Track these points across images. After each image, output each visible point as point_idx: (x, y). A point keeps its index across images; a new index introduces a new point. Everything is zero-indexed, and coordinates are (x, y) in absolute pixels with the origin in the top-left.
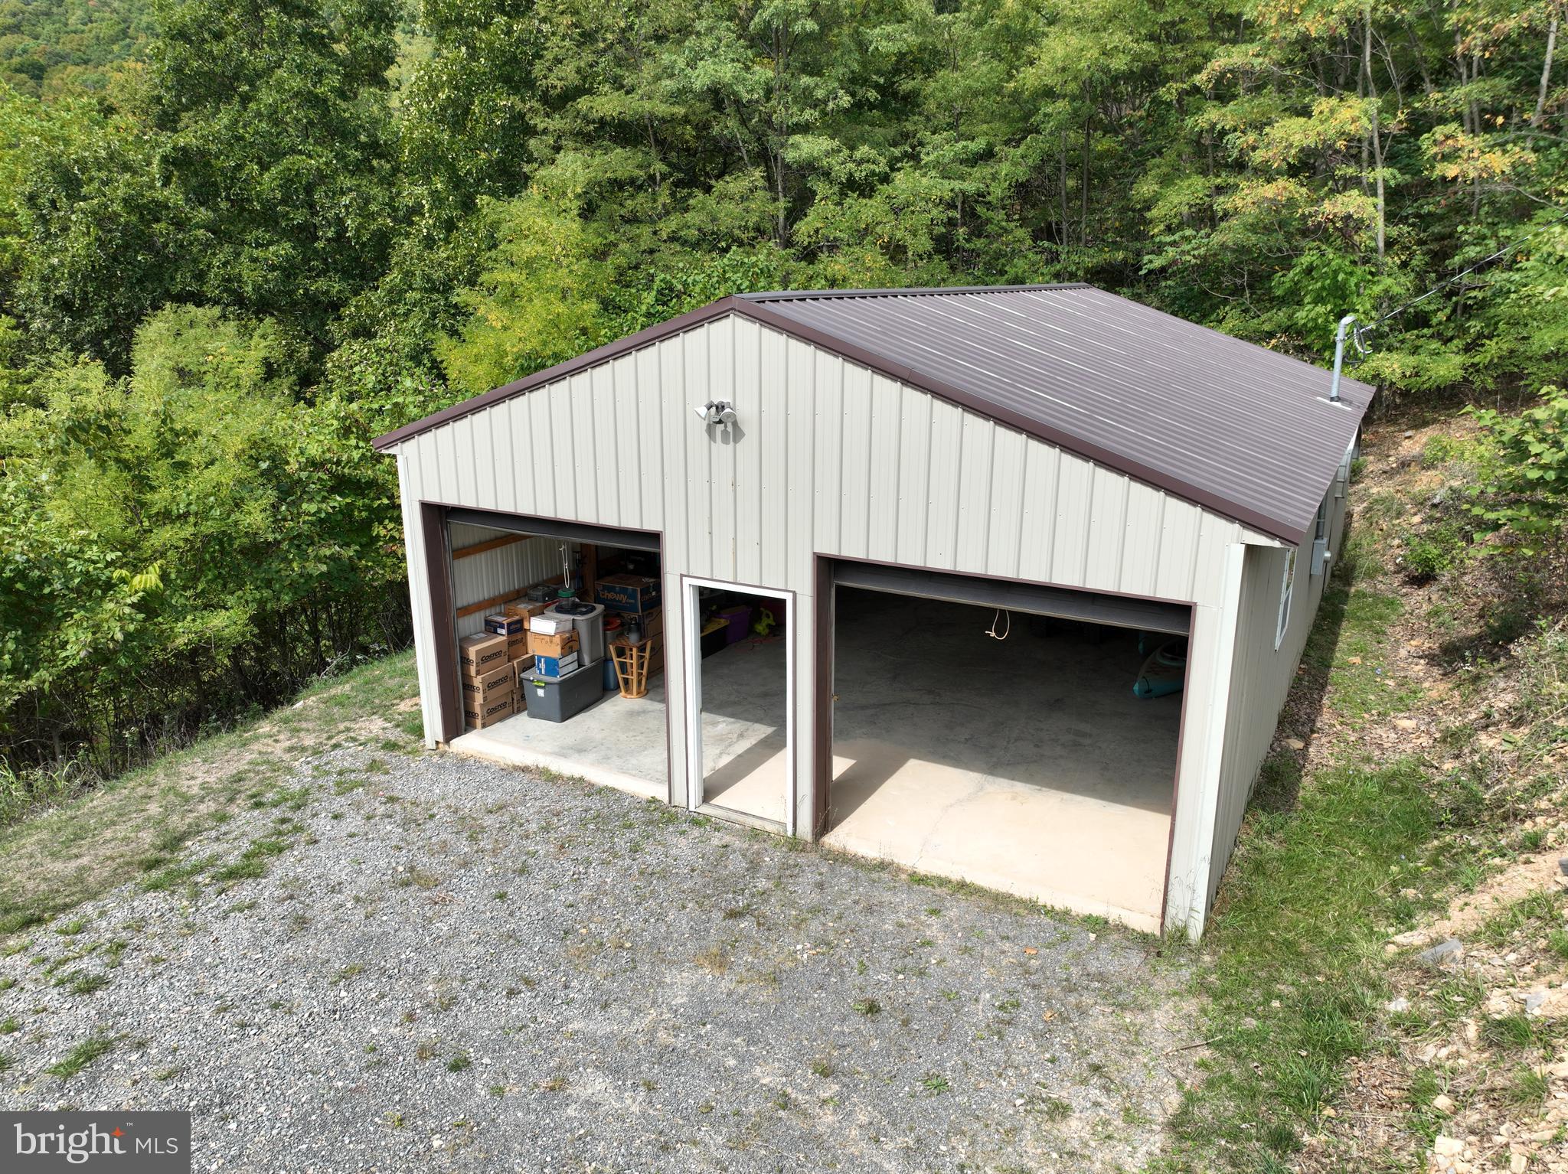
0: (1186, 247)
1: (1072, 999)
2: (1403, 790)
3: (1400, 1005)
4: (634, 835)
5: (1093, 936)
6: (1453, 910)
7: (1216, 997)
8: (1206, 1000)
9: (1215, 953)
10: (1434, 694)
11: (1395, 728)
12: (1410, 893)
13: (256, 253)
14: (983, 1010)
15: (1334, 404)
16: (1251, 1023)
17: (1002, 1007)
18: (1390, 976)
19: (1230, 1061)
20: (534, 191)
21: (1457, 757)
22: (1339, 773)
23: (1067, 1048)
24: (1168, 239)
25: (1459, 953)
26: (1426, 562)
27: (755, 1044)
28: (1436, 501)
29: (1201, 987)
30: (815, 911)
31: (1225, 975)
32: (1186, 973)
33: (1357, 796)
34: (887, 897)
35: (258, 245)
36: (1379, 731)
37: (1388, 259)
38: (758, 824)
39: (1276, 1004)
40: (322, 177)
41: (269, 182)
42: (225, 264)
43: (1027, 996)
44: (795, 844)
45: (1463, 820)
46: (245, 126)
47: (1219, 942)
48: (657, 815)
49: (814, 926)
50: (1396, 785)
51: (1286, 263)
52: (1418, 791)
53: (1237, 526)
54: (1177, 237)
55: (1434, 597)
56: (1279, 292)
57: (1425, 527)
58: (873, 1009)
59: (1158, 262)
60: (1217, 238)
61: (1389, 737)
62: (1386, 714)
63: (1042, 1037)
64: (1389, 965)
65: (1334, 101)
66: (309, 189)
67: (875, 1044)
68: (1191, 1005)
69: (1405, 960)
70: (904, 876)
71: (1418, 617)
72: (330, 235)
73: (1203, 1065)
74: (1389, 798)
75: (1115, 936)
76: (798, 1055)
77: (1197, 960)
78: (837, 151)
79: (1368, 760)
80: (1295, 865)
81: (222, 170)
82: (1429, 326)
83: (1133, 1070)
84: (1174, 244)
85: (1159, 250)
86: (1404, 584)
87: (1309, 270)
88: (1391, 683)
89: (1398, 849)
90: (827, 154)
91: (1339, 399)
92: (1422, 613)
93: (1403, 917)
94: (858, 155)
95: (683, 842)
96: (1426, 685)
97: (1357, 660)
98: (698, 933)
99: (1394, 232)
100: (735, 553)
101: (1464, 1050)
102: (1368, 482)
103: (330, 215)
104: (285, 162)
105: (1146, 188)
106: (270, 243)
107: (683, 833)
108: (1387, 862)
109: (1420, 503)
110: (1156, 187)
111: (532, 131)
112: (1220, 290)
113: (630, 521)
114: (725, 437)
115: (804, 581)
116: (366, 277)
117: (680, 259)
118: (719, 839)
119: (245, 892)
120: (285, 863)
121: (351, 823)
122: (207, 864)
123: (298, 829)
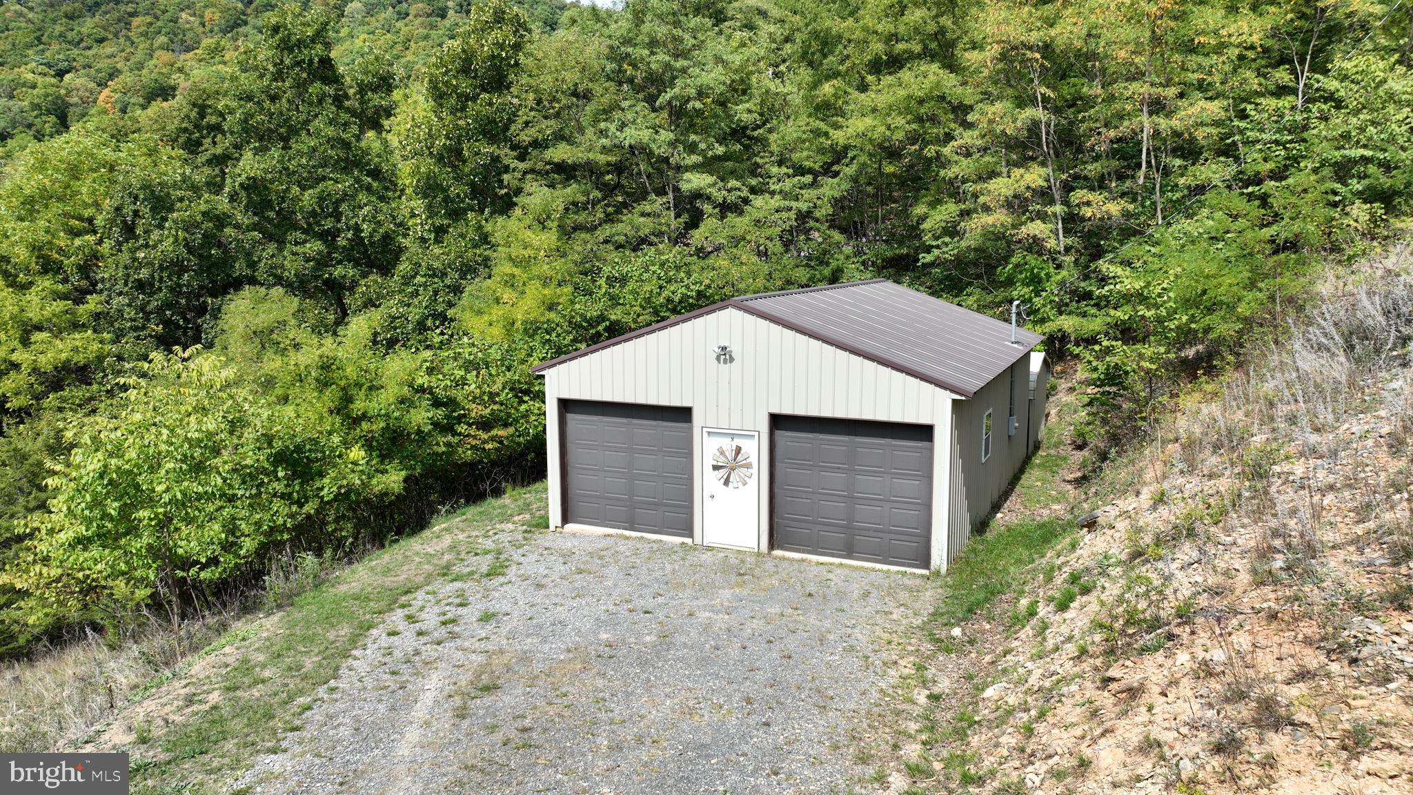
0: (945, 249)
1: (892, 591)
4: (681, 555)
7: (952, 588)
8: (947, 589)
9: (951, 576)
10: (1073, 495)
13: (294, 249)
14: (855, 595)
15: (1014, 345)
17: (864, 593)
19: (953, 600)
20: (518, 211)
22: (1019, 525)
23: (890, 601)
24: (934, 243)
26: (1082, 435)
27: (765, 604)
29: (945, 586)
30: (776, 572)
31: (955, 582)
32: (940, 582)
33: (1024, 531)
34: (808, 568)
35: (297, 243)
36: (1043, 511)
37: (1067, 258)
38: (738, 549)
40: (345, 197)
41: (308, 198)
42: (273, 256)
43: (873, 591)
46: (289, 160)
47: (952, 573)
48: (689, 549)
49: (777, 576)
51: (1006, 259)
54: (939, 242)
55: (1086, 454)
56: (1002, 279)
59: (928, 258)
60: (963, 244)
62: (1047, 505)
63: (881, 599)
65: (1022, 171)
66: (337, 203)
67: (813, 603)
71: (1076, 464)
72: (349, 236)
73: (944, 602)
74: (1039, 531)
75: (910, 576)
76: (784, 606)
77: (944, 579)
78: (715, 184)
79: (1034, 520)
81: (277, 192)
83: (917, 604)
84: (938, 247)
85: (928, 250)
86: (1073, 449)
87: (1017, 265)
88: (1054, 493)
90: (710, 186)
91: (1016, 342)
92: (1079, 463)
94: (729, 185)
95: (706, 556)
96: (1071, 492)
97: (1039, 484)
98: (727, 580)
99: (1069, 241)
102: (1061, 395)
103: (352, 222)
104: (321, 186)
105: (920, 210)
106: (305, 241)
107: (704, 554)
110: (925, 210)
111: (506, 169)
112: (967, 275)
113: (676, 402)
114: (725, 361)
115: (764, 426)
116: (371, 265)
117: (615, 256)
118: (722, 555)
119: (502, 579)
120: (512, 571)
121: (532, 557)
122: (472, 573)
123: (507, 560)
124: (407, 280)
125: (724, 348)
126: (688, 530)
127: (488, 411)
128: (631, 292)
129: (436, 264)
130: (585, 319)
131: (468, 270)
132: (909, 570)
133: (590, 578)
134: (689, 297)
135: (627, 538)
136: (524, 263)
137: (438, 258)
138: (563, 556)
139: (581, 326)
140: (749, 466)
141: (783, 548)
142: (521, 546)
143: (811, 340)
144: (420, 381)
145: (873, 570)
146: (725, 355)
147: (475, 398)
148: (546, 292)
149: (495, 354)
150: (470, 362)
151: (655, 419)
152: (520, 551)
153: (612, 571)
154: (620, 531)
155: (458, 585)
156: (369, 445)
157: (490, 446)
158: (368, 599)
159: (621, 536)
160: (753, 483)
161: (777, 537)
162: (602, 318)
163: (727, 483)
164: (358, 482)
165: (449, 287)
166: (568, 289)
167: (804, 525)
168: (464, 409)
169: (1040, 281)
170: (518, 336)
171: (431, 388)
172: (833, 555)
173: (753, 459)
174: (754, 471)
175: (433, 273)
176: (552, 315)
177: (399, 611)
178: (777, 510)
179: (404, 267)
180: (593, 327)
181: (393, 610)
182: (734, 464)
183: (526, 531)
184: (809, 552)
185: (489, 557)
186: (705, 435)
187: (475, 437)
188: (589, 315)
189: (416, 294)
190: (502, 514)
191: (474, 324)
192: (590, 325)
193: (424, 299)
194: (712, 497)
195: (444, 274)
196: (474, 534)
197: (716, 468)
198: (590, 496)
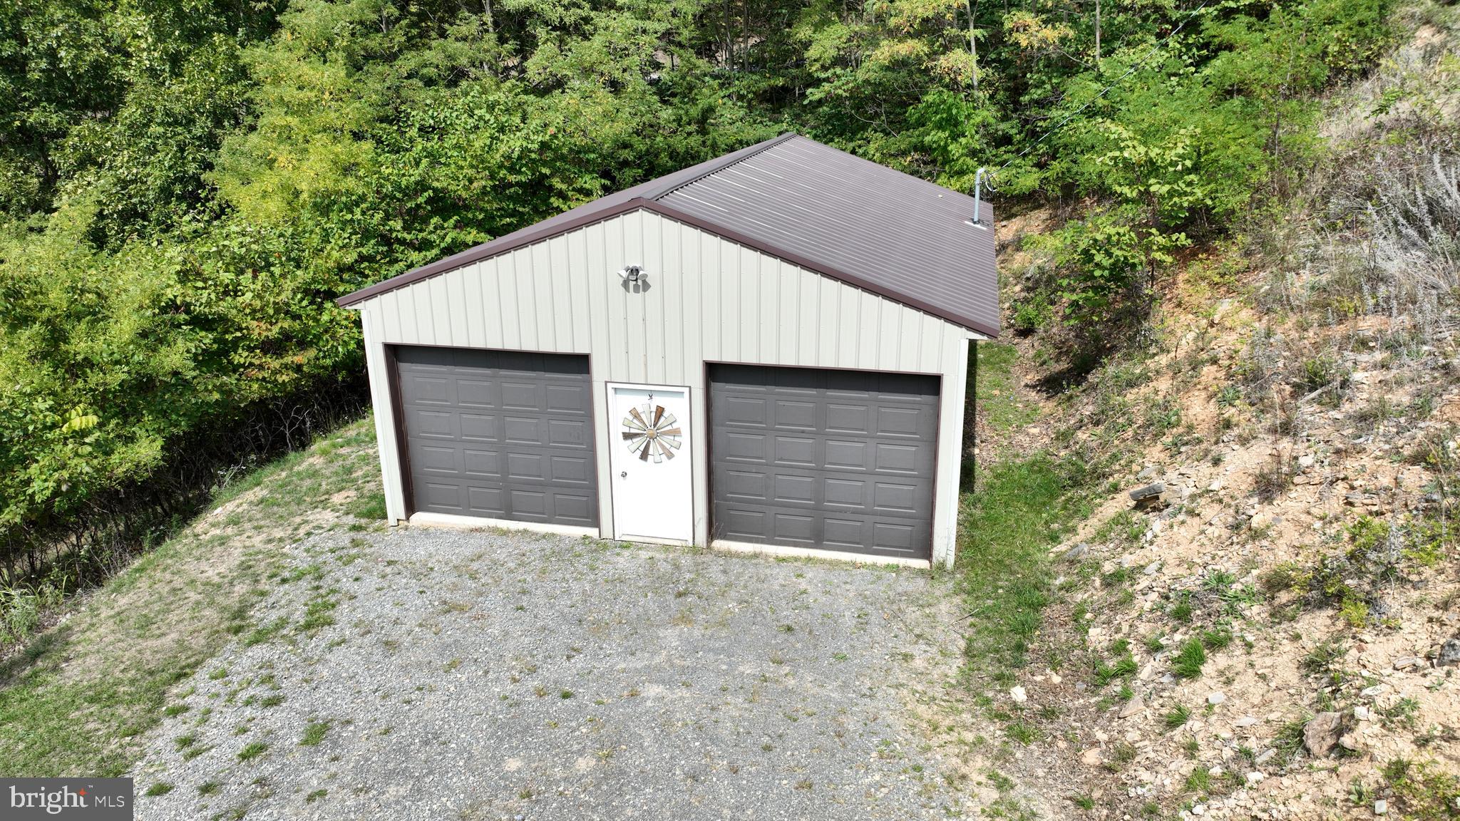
0: (837, 83)
1: (895, 607)
2: (1040, 471)
3: (1061, 580)
4: (586, 559)
5: (894, 575)
6: (1080, 530)
7: (969, 594)
8: (965, 596)
9: (962, 572)
10: (1047, 410)
11: (1028, 434)
12: (1055, 526)
14: (849, 620)
15: (978, 226)
16: (990, 602)
17: (859, 616)
18: (1054, 569)
19: (985, 621)
20: (285, 36)
21: (1066, 447)
22: (1004, 465)
23: (900, 629)
24: (823, 76)
25: (1086, 549)
26: (1030, 321)
27: (733, 656)
28: (1029, 275)
29: (959, 590)
30: (729, 585)
31: (970, 582)
32: (950, 585)
33: (1016, 477)
34: (768, 571)
36: (1020, 437)
37: (981, 94)
38: (667, 542)
39: (1000, 591)
43: (870, 609)
44: (695, 550)
45: (1076, 483)
47: (963, 566)
48: (594, 546)
49: (733, 594)
50: (1036, 468)
52: (1048, 470)
53: (964, 329)
54: (830, 74)
55: (1036, 344)
57: (1023, 294)
58: (789, 629)
59: (818, 94)
60: (860, 76)
61: (1025, 440)
62: (1021, 426)
63: (886, 626)
64: (1052, 563)
67: (799, 645)
68: (957, 600)
69: (1060, 558)
70: (771, 559)
71: (1028, 359)
73: (973, 625)
74: (1034, 477)
75: (905, 573)
76: (759, 657)
77: (954, 578)
79: (1017, 456)
80: (994, 521)
82: (1012, 144)
83: (938, 634)
84: (828, 80)
85: (817, 83)
86: (1015, 336)
87: (931, 105)
88: (1020, 405)
89: (1044, 504)
91: (979, 222)
92: (1030, 356)
93: (1054, 539)
95: (621, 560)
96: (1041, 405)
97: (997, 392)
98: (664, 608)
99: (984, 73)
100: (646, 365)
101: (1095, 592)
105: (803, 32)
107: (618, 554)
108: (1039, 513)
109: (1018, 276)
110: (810, 33)
113: (564, 348)
114: (636, 289)
115: (697, 378)
116: (84, 105)
117: (426, 96)
118: (644, 555)
119: (329, 634)
120: (343, 613)
121: (372, 582)
122: (282, 623)
123: (333, 591)
124: (137, 130)
125: (634, 271)
126: (593, 518)
127: (276, 329)
128: (457, 146)
129: (178, 108)
130: (399, 189)
131: (224, 115)
132: (902, 562)
133: (463, 620)
134: (530, 151)
135: (505, 533)
136: (302, 110)
137: (178, 99)
138: (417, 576)
139: (393, 197)
140: (676, 433)
141: (725, 537)
142: (350, 561)
143: (765, 258)
144: (170, 293)
145: (854, 565)
146: (635, 279)
147: (254, 311)
148: (338, 148)
149: (277, 245)
150: (242, 258)
151: (533, 370)
152: (349, 570)
153: (494, 601)
154: (492, 522)
155: (260, 651)
156: (101, 402)
157: (285, 378)
158: (113, 699)
159: (494, 530)
160: (682, 455)
161: (717, 524)
162: (422, 186)
163: (644, 456)
164: (87, 469)
165: (200, 138)
166: (367, 145)
167: (754, 507)
168: (240, 329)
169: (957, 124)
170: (305, 215)
171: (188, 305)
172: (796, 545)
173: (683, 424)
174: (685, 439)
175: (174, 121)
176: (350, 183)
177: (168, 722)
178: (718, 487)
179: (130, 112)
180: (410, 198)
181: (155, 722)
182: (652, 431)
183: (355, 528)
184: (762, 542)
185: (303, 584)
186: (610, 392)
187: (261, 367)
188: (404, 183)
189: (152, 150)
190: (314, 490)
191: (244, 198)
192: (406, 194)
193: (165, 157)
194: (624, 475)
195: (191, 122)
196: (278, 533)
197: (627, 436)
198: (445, 476)
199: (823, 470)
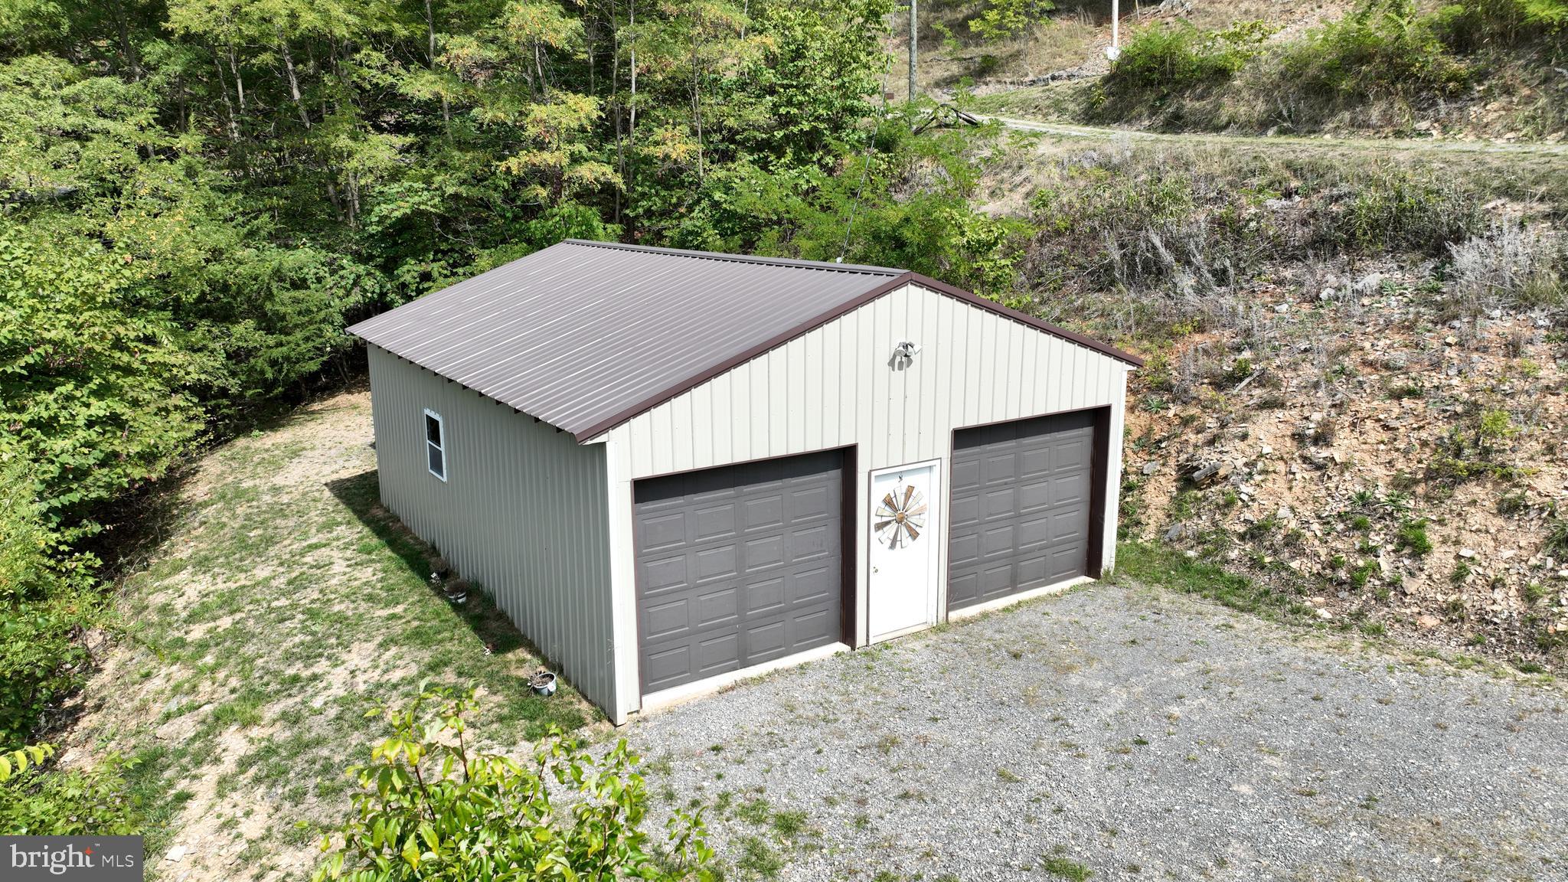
7: (1158, 582)
25: (1183, 528)
39: (1173, 573)
44: (937, 628)
53: (1126, 364)
100: (903, 445)
113: (831, 443)
114: (901, 365)
125: (909, 346)
126: (847, 631)
132: (1076, 581)
140: (921, 511)
141: (959, 606)
145: (1055, 595)
146: (903, 357)
151: (779, 478)
163: (894, 543)
167: (969, 570)
172: (998, 596)
182: (902, 516)
186: (872, 481)
194: (876, 571)
197: (879, 527)
198: (675, 638)
199: (1020, 515)
